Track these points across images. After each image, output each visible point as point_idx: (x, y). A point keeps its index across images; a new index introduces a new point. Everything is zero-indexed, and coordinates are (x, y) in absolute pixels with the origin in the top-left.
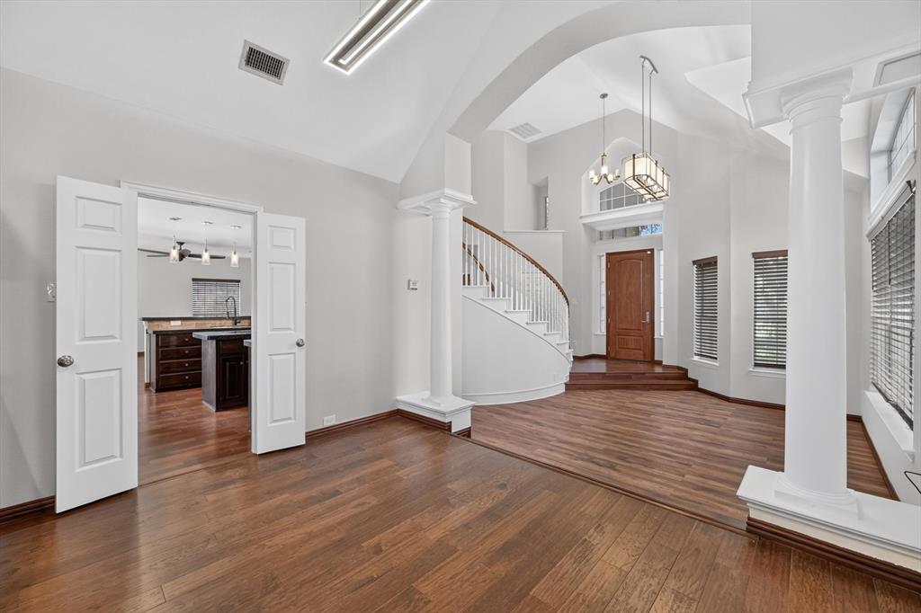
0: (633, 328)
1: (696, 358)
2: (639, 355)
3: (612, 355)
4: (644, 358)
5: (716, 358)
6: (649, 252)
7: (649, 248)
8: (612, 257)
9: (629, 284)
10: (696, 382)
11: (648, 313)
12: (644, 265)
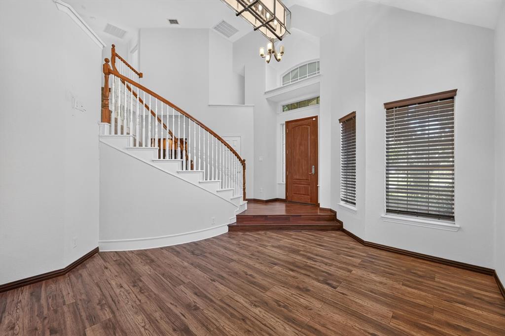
0: (304, 178)
1: (342, 203)
2: (307, 199)
3: (289, 199)
4: (311, 201)
5: (355, 204)
6: (314, 119)
7: (315, 115)
8: (290, 124)
9: (300, 144)
10: (341, 223)
11: (313, 166)
12: (311, 129)
